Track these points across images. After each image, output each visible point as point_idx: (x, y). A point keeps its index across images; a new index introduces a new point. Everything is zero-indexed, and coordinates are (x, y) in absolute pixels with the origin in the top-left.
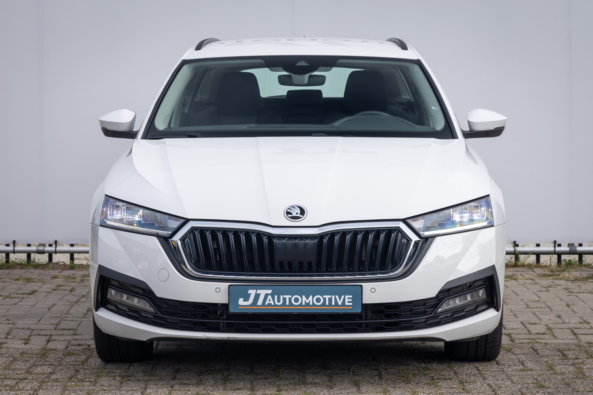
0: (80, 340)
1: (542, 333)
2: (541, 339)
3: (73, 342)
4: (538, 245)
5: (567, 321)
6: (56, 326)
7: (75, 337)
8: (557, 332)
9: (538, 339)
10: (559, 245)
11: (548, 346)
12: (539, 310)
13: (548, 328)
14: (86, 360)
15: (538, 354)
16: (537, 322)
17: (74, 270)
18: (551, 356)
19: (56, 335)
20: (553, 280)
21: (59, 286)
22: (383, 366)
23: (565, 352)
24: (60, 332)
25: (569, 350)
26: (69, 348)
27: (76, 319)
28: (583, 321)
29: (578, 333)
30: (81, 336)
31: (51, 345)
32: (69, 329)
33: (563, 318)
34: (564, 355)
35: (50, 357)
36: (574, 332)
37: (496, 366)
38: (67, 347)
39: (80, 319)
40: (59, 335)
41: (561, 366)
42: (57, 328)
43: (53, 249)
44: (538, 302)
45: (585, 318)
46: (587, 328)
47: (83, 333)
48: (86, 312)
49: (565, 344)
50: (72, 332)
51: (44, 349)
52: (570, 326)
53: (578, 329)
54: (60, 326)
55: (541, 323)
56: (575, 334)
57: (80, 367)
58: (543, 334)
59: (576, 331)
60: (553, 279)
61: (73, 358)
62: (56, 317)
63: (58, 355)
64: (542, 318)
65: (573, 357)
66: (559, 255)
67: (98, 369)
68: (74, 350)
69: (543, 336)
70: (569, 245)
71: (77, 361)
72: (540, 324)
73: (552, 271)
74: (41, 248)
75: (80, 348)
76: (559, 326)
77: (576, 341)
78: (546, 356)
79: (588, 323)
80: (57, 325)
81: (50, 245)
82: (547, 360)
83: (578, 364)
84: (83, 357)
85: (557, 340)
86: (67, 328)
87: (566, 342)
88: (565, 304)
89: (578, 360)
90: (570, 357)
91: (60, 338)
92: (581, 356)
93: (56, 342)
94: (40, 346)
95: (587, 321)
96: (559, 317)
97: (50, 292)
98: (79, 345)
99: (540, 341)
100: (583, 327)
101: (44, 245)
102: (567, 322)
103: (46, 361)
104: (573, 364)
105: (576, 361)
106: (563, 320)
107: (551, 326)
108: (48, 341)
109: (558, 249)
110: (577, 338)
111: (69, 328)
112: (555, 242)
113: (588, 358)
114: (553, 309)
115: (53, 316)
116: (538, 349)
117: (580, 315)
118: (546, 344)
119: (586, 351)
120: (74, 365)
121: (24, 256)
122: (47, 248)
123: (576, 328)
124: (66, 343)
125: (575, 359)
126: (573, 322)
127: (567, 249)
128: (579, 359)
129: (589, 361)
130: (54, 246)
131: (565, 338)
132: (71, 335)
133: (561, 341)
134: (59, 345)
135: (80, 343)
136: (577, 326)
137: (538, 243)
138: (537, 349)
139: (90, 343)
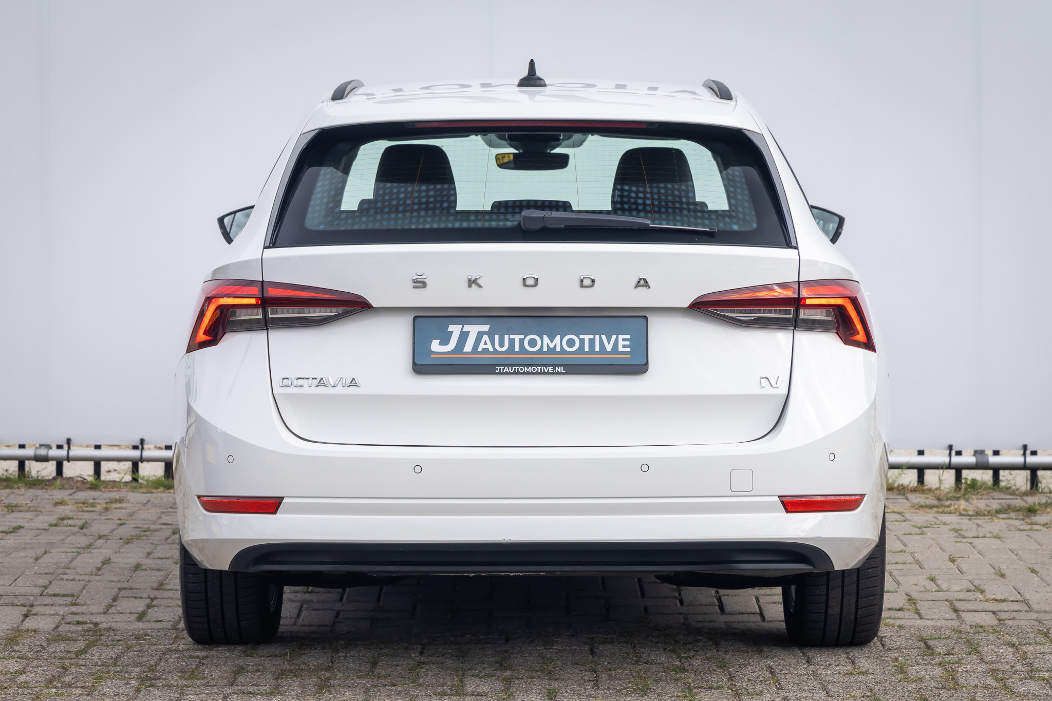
0: (82, 614)
1: (898, 607)
2: (894, 618)
3: (70, 618)
4: (921, 453)
5: (944, 587)
6: (43, 589)
7: (74, 609)
8: (923, 607)
9: (890, 618)
10: (959, 453)
11: (903, 632)
12: (900, 566)
13: (910, 600)
14: (84, 651)
15: (883, 645)
16: (892, 589)
17: (97, 490)
18: (906, 648)
19: (40, 605)
20: (937, 515)
21: (63, 519)
22: (606, 663)
23: (931, 643)
24: (48, 600)
25: (939, 638)
26: (60, 629)
27: (81, 578)
28: (972, 588)
29: (962, 608)
30: (85, 607)
31: (30, 623)
32: (64, 595)
33: (939, 583)
34: (928, 647)
35: (23, 644)
36: (954, 606)
37: (805, 666)
38: (57, 627)
39: (87, 578)
40: (46, 605)
41: (920, 667)
42: (45, 593)
43: (63, 453)
44: (901, 553)
45: (977, 583)
46: (978, 600)
47: (88, 602)
48: (99, 565)
49: (935, 628)
50: (69, 600)
51: (18, 630)
52: (949, 595)
53: (961, 602)
54: (50, 591)
55: (898, 590)
56: (956, 611)
57: (72, 661)
58: (900, 610)
59: (959, 605)
60: (938, 512)
61: (62, 646)
62: (46, 574)
63: (38, 640)
64: (901, 582)
65: (944, 650)
66: (959, 470)
67: (102, 665)
68: (69, 631)
69: (899, 614)
70: (976, 453)
71: (68, 652)
72: (897, 592)
73: (939, 499)
74: (43, 452)
75: (79, 628)
76: (929, 596)
77: (955, 624)
78: (896, 649)
79: (982, 592)
80: (46, 587)
81: (60, 447)
82: (896, 655)
83: (949, 663)
84: (81, 645)
85: (923, 621)
86: (61, 593)
87: (939, 624)
88: (947, 558)
89: (951, 656)
90: (938, 650)
91: (47, 610)
92: (956, 649)
93: (39, 617)
94: (10, 625)
95: (980, 588)
96: (933, 580)
97: (46, 530)
98: (78, 623)
99: (892, 621)
100: (971, 599)
101: (49, 447)
102: (945, 589)
103: (13, 651)
104: (940, 664)
105: (947, 658)
106: (937, 585)
107: (914, 595)
108: (26, 616)
109: (956, 460)
110: (959, 617)
111: (66, 593)
112: (950, 447)
113: (970, 654)
114: (925, 567)
115: (41, 572)
116: (886, 636)
117: (970, 578)
118: (900, 627)
119: (968, 641)
120: (61, 658)
121: (13, 466)
122: (54, 452)
123: (960, 600)
124: (57, 619)
125: (946, 654)
126: (956, 588)
127: (972, 460)
128: (953, 654)
129: (969, 657)
130: (66, 447)
131: (937, 617)
132: (66, 605)
133: (929, 623)
134: (43, 623)
135: (80, 620)
136: (961, 596)
137: (921, 449)
138: (883, 637)
139: (98, 620)
